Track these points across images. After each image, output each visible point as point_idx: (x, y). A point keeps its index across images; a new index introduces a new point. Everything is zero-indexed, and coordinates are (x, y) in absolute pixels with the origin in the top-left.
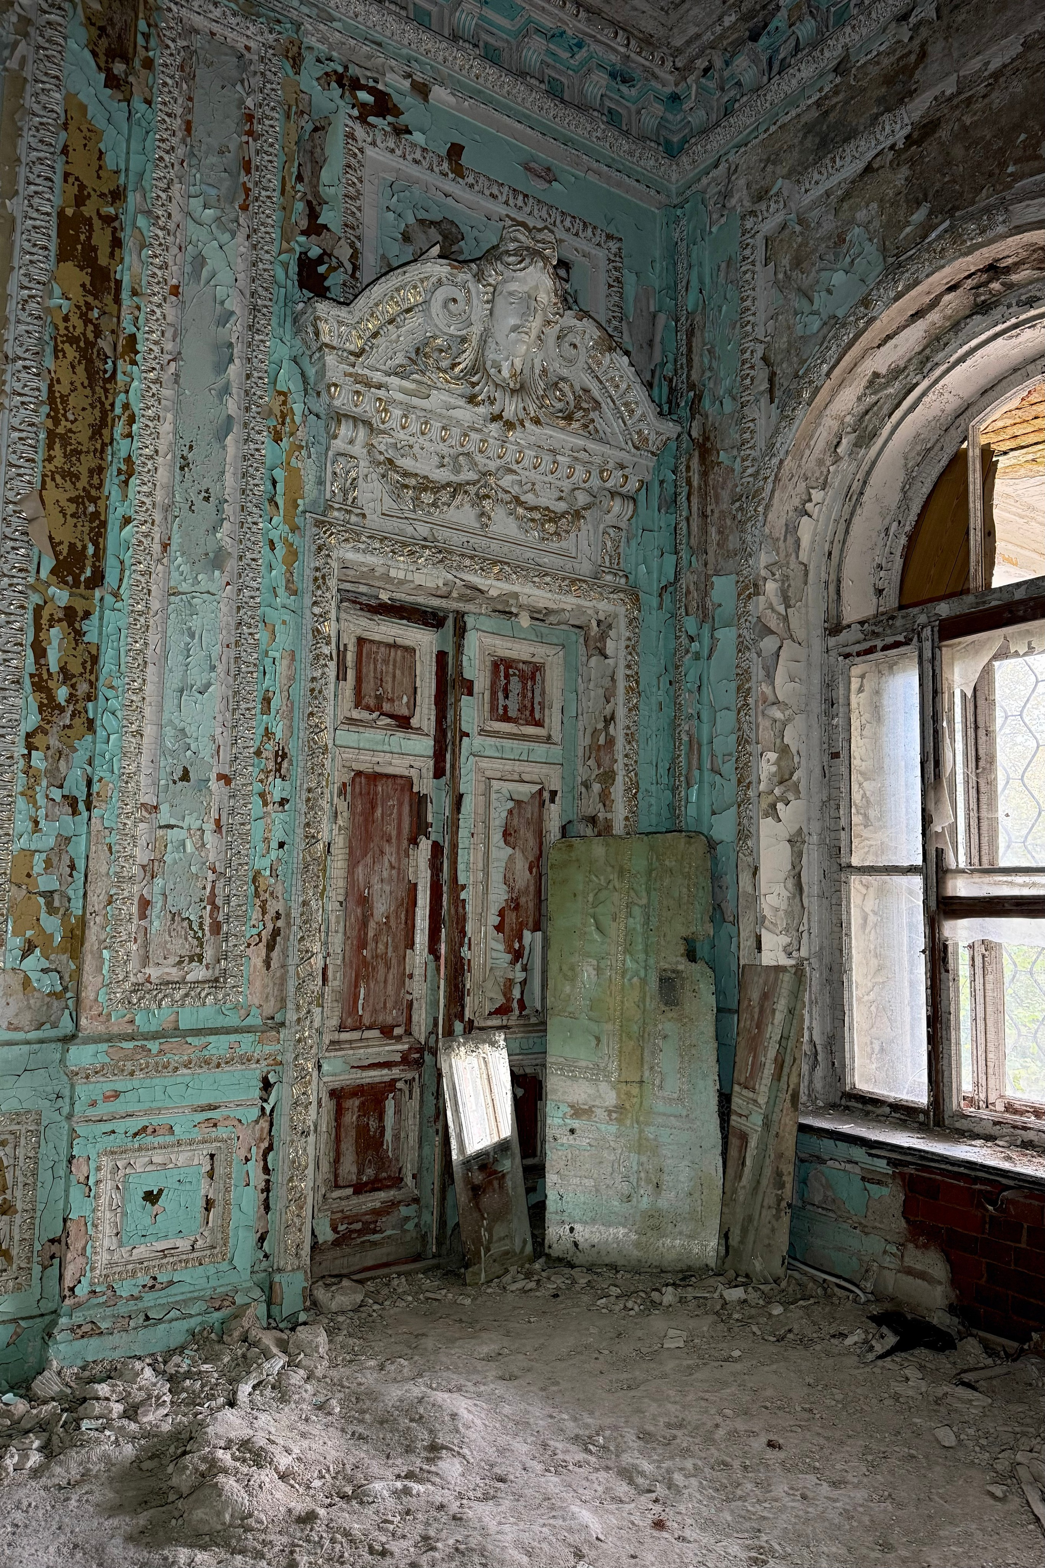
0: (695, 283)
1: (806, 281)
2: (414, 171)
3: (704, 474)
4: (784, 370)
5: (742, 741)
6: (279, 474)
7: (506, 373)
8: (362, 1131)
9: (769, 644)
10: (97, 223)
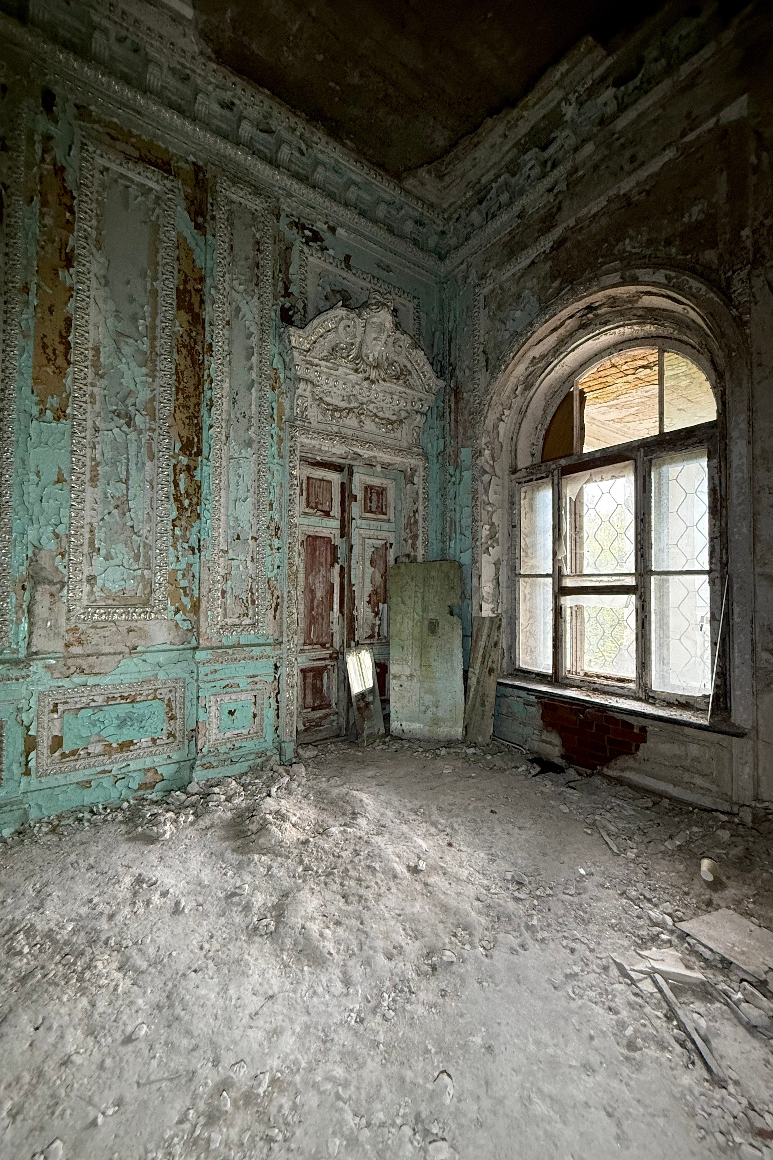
0: (452, 318)
1: (502, 315)
2: (330, 268)
3: (457, 403)
4: (492, 356)
5: (474, 521)
6: (274, 405)
7: (371, 359)
8: (314, 686)
9: (486, 478)
10: (193, 292)
